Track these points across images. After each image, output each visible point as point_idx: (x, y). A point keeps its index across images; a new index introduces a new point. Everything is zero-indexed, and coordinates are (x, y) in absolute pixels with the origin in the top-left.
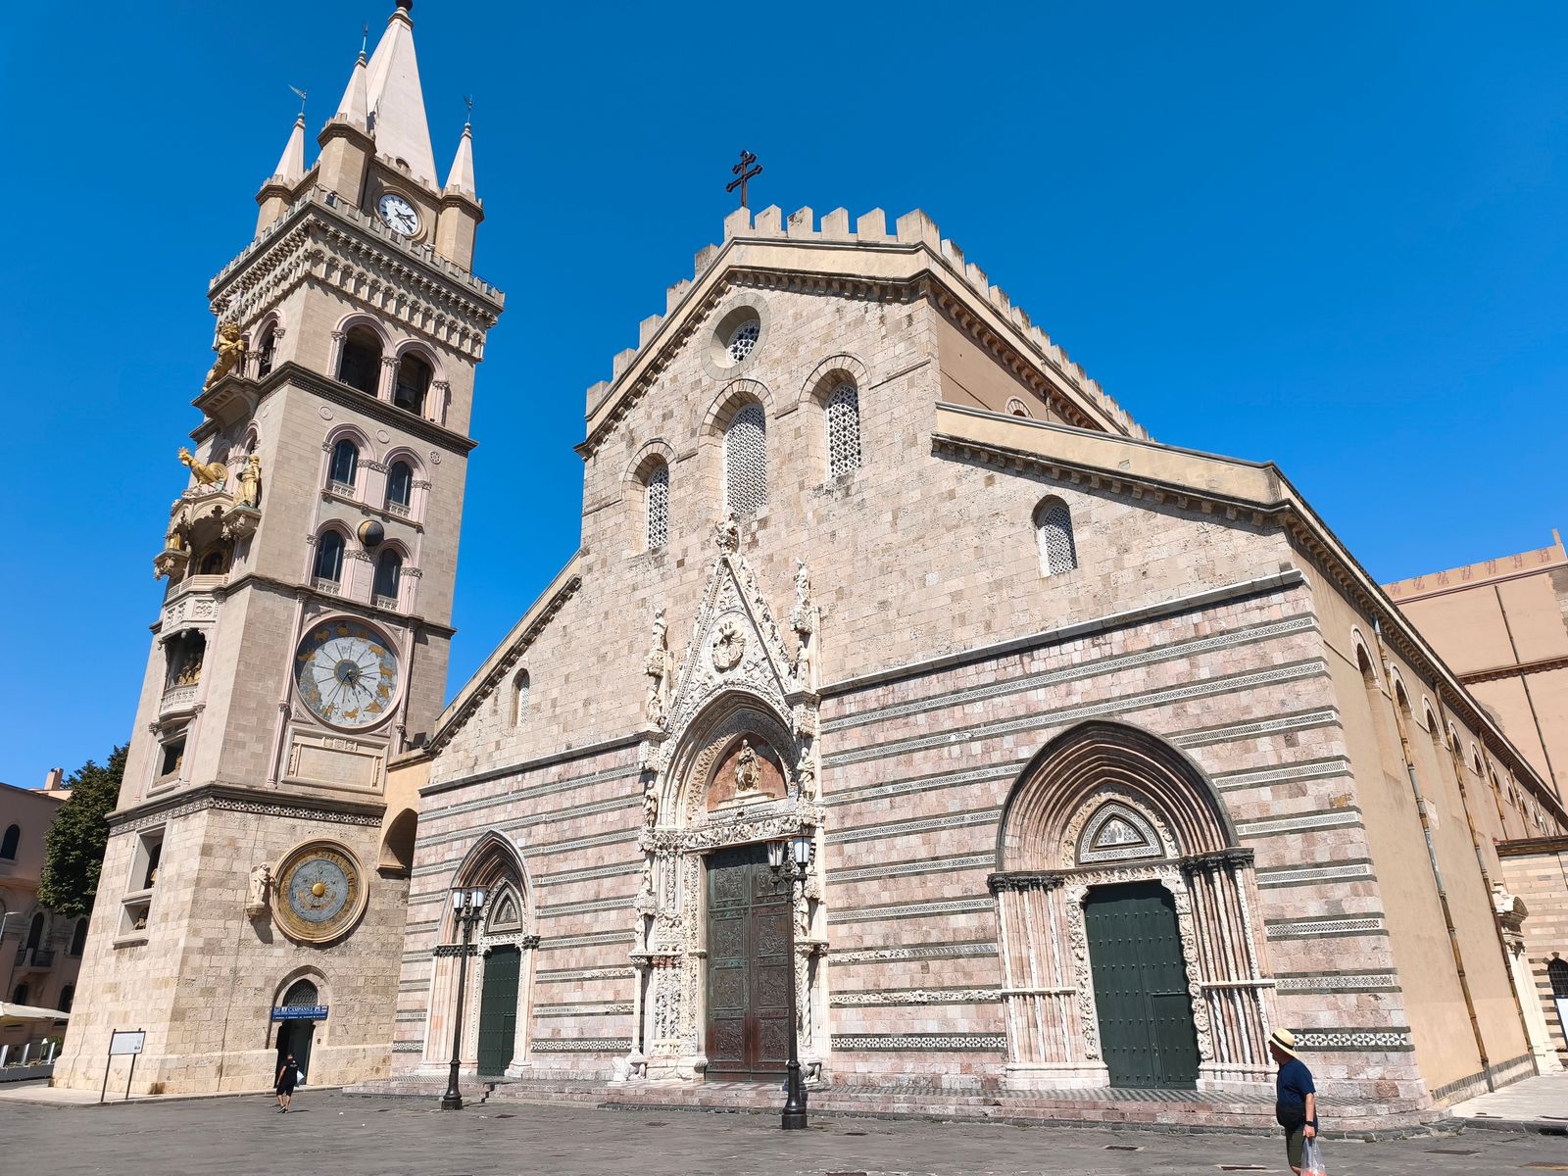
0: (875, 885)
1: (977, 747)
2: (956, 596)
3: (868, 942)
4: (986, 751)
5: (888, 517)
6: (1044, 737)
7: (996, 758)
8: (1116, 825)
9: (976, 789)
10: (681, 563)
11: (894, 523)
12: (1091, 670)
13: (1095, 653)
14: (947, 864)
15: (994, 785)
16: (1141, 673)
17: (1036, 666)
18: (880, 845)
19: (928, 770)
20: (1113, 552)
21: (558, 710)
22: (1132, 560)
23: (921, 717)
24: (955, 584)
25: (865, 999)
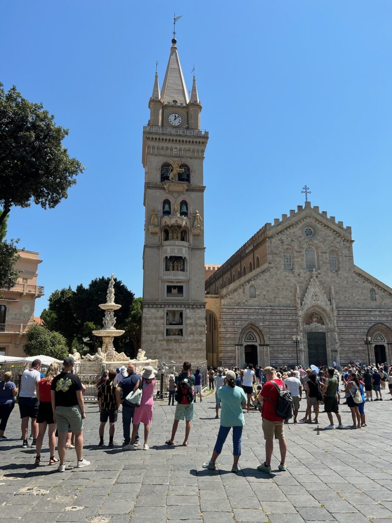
0: (346, 342)
1: (363, 324)
2: (358, 299)
3: (345, 350)
4: (364, 324)
5: (346, 282)
6: (373, 324)
7: (366, 326)
8: (379, 337)
9: (362, 330)
10: (299, 275)
11: (347, 283)
12: (379, 316)
13: (380, 314)
14: (358, 340)
15: (365, 330)
16: (386, 318)
17: (372, 314)
18: (347, 336)
19: (355, 326)
20: (381, 300)
21: (266, 297)
22: (384, 302)
23: (354, 317)
24: (358, 297)
25: (345, 358)
